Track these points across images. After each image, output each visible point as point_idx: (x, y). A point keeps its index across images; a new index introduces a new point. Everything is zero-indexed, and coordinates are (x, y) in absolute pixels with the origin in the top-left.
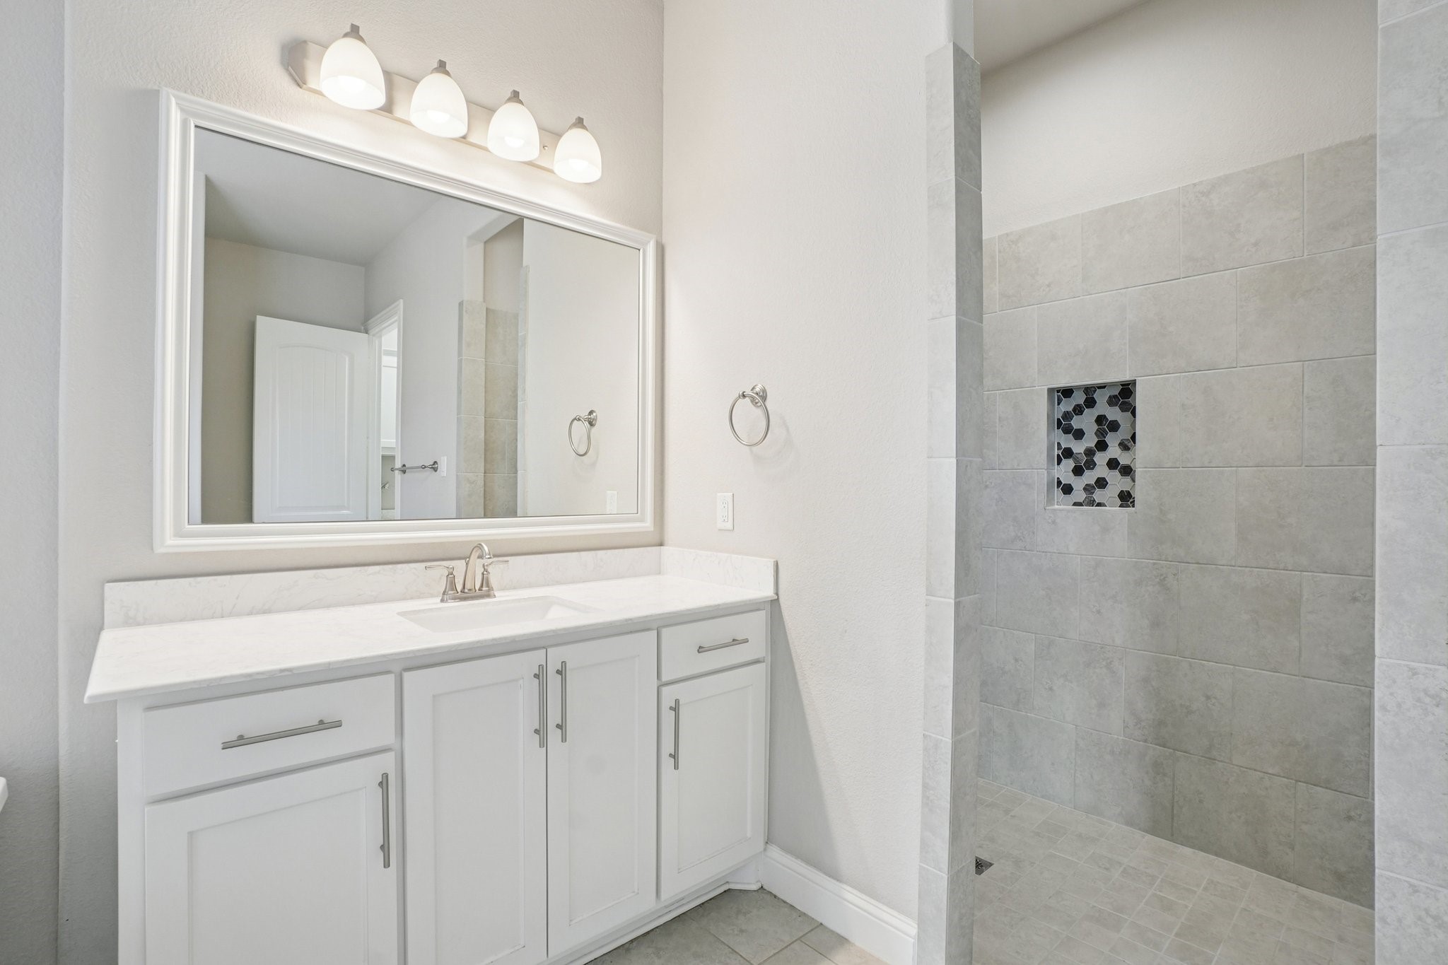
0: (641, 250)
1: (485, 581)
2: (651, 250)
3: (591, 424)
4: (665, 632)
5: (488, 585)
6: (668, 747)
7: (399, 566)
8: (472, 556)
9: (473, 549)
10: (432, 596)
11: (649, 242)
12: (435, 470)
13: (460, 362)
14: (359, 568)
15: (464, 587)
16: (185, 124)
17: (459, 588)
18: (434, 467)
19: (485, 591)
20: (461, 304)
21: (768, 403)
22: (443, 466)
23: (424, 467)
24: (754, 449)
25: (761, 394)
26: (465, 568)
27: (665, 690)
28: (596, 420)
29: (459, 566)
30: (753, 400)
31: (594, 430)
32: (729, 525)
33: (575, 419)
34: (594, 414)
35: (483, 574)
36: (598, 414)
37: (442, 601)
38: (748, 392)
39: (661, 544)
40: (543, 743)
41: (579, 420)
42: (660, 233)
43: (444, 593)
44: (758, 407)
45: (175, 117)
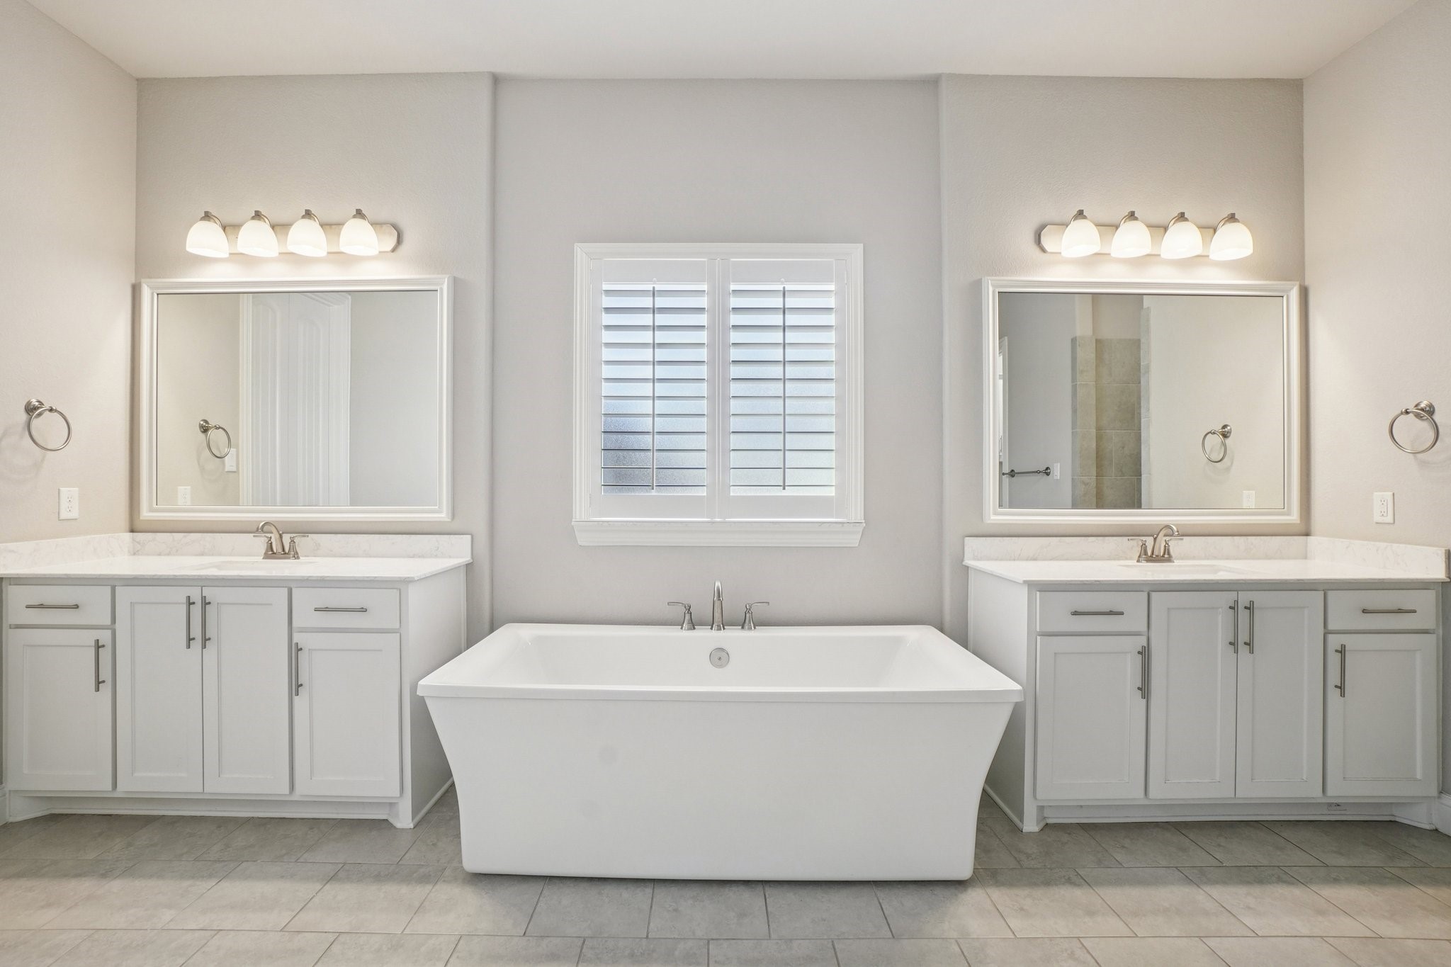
0: (1285, 298)
1: (1167, 551)
2: (1294, 295)
3: (1225, 436)
4: (1330, 594)
5: (1169, 554)
6: (1334, 678)
7: (1107, 538)
8: (1160, 534)
9: (1161, 530)
10: (1131, 559)
11: (1293, 288)
12: (1048, 474)
13: (1074, 388)
14: (1083, 538)
15: (1153, 554)
16: (994, 292)
17: (1149, 553)
18: (1047, 472)
19: (1166, 557)
20: (1074, 340)
21: (1436, 417)
22: (1057, 471)
23: (1038, 472)
24: (1419, 456)
25: (1428, 409)
26: (1153, 543)
27: (1330, 637)
28: (1230, 433)
29: (1150, 541)
30: (1417, 416)
31: (1228, 441)
32: (1389, 519)
33: (1210, 432)
34: (1229, 428)
35: (1165, 546)
36: (1232, 426)
37: (1138, 561)
38: (1411, 408)
39: (1307, 534)
40: (1236, 651)
41: (1214, 433)
42: (1303, 278)
43: (1139, 557)
44: (1423, 420)
45: (991, 289)
